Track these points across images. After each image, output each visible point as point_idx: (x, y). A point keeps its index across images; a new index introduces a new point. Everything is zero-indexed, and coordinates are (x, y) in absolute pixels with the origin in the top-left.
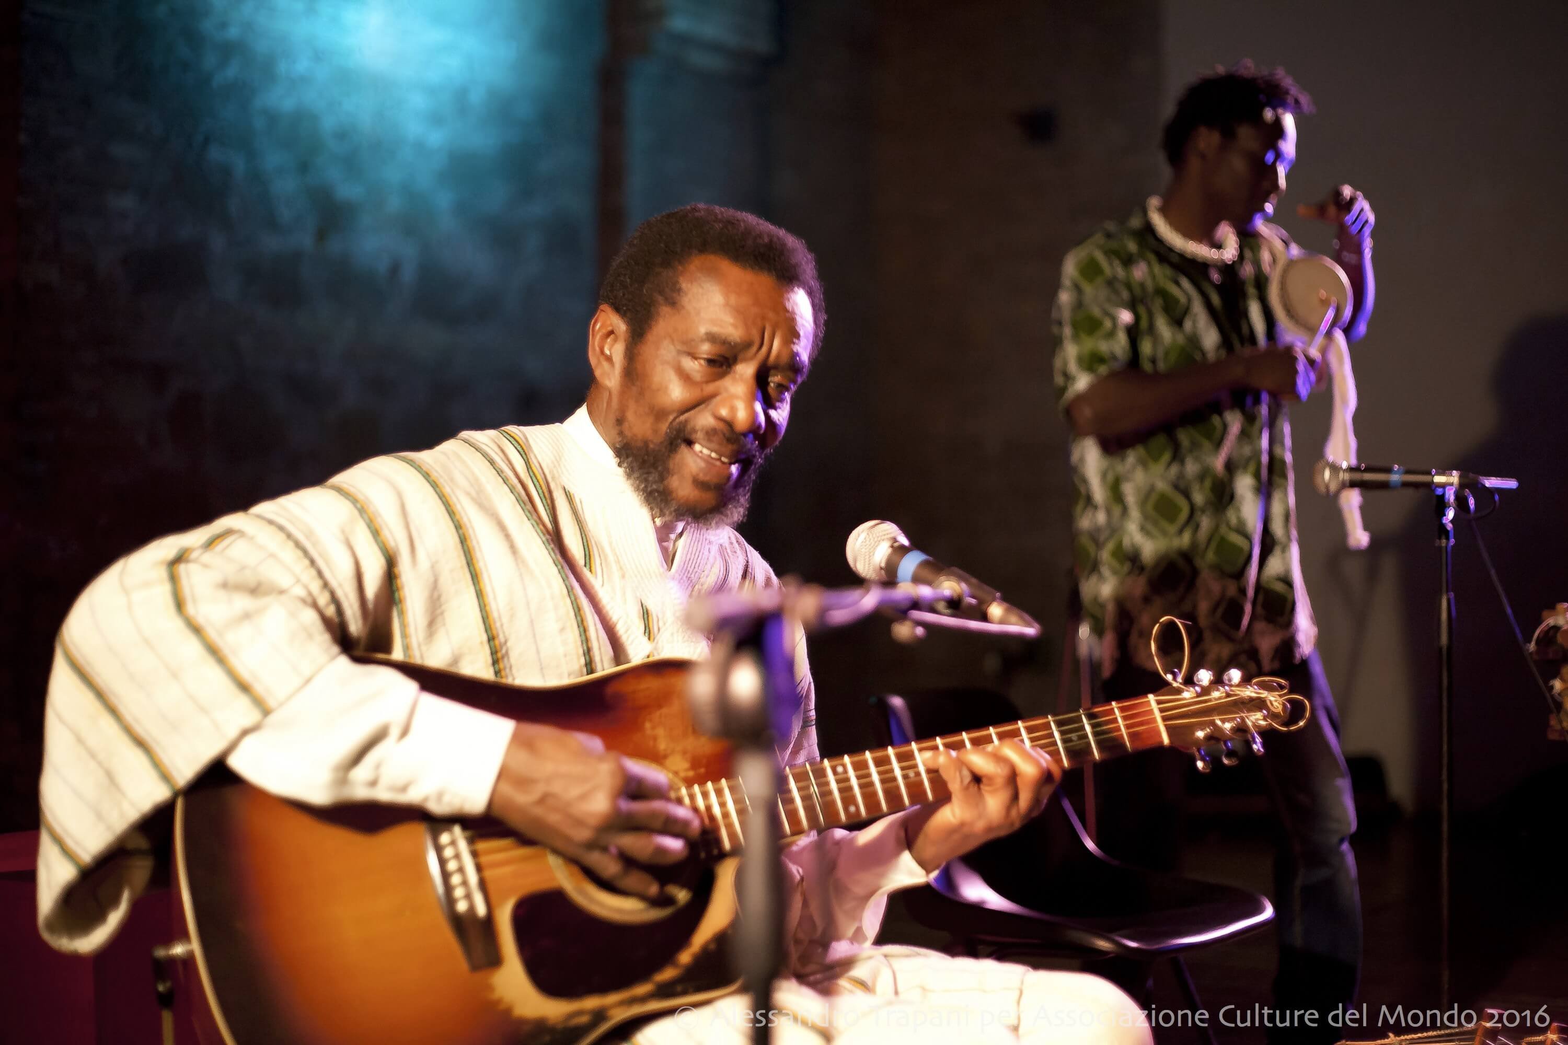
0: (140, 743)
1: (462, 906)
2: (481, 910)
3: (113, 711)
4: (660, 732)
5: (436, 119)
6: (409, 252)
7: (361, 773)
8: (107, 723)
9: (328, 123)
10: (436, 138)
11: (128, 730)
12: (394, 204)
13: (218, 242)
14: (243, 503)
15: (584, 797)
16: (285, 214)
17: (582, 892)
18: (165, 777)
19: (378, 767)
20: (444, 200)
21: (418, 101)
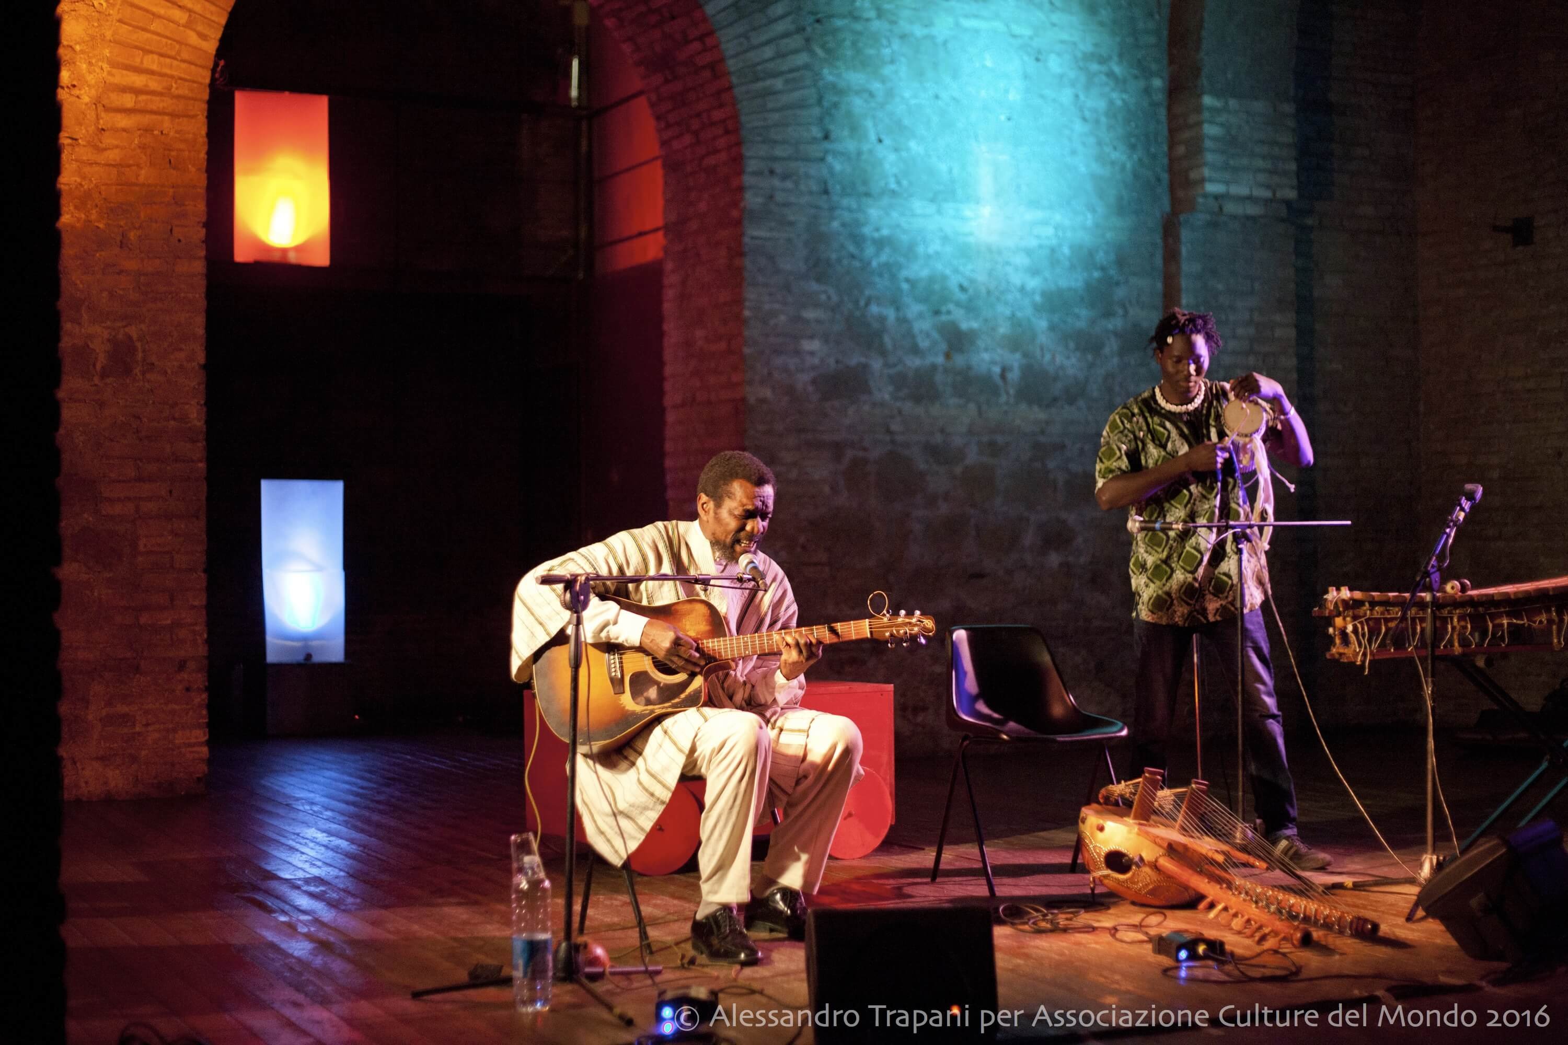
0: (541, 624)
1: (613, 674)
2: (619, 675)
3: (533, 614)
4: (688, 623)
5: (1034, 272)
6: (1015, 360)
7: (603, 635)
8: (531, 617)
9: (953, 282)
10: (1033, 283)
11: (537, 619)
12: (1003, 329)
13: (876, 364)
14: (575, 548)
15: (662, 641)
16: (924, 344)
17: (653, 672)
18: (548, 634)
19: (608, 632)
20: (1042, 324)
21: (1021, 260)
